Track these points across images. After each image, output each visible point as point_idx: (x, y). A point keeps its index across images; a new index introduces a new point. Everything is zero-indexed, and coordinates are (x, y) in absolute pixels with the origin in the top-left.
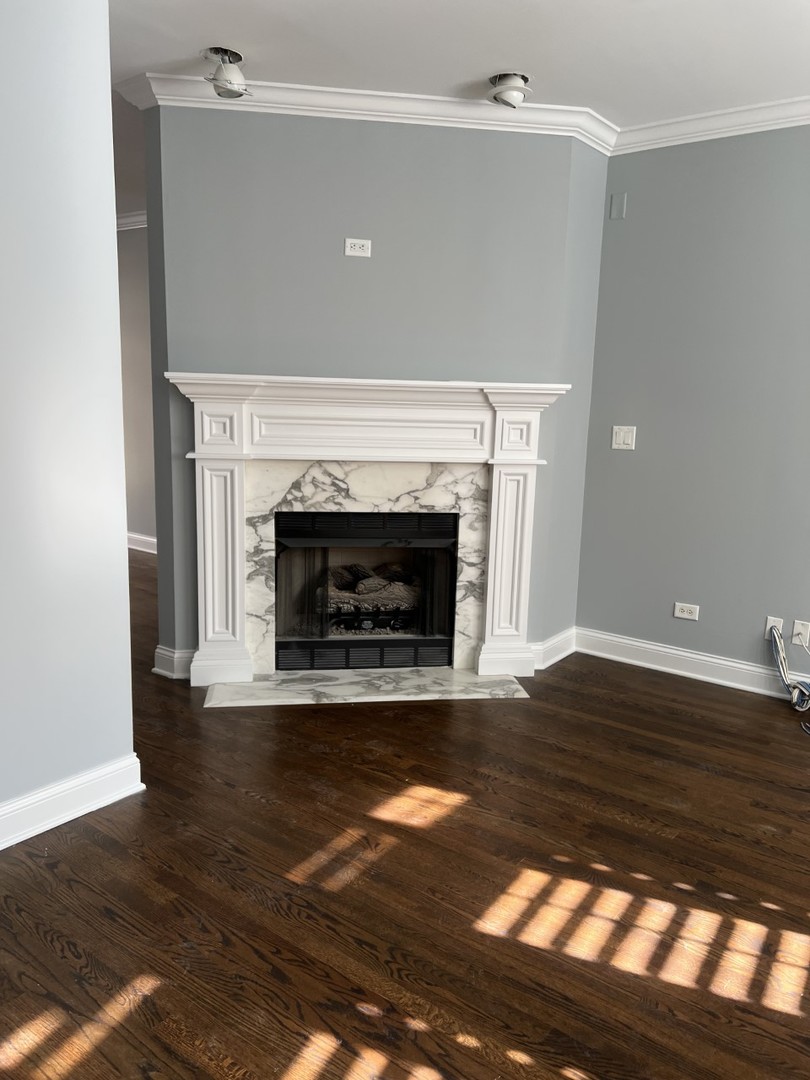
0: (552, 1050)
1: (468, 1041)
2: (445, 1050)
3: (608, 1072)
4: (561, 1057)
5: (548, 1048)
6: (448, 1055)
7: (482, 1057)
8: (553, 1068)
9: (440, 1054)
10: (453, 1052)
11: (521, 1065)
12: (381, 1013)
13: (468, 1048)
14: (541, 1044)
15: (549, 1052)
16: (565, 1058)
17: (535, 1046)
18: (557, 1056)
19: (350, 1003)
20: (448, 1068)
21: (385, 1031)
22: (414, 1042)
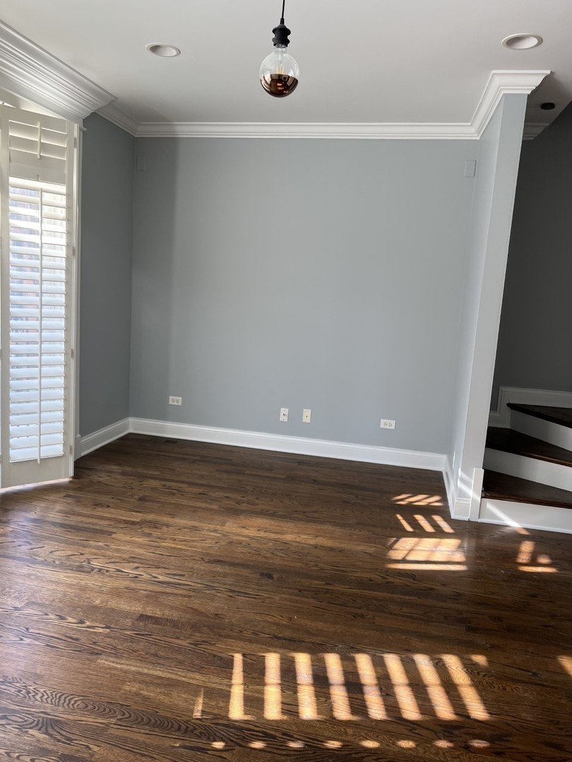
0: (353, 755)
1: (406, 744)
2: (414, 733)
3: (315, 753)
4: (346, 753)
5: (357, 756)
6: (411, 730)
7: (392, 736)
8: (347, 744)
9: (415, 730)
10: (410, 733)
11: (367, 739)
12: (471, 744)
13: (404, 739)
14: (363, 757)
15: (355, 753)
16: (344, 753)
17: (366, 754)
18: (349, 752)
19: (494, 743)
20: (404, 723)
21: (456, 732)
22: (436, 733)
